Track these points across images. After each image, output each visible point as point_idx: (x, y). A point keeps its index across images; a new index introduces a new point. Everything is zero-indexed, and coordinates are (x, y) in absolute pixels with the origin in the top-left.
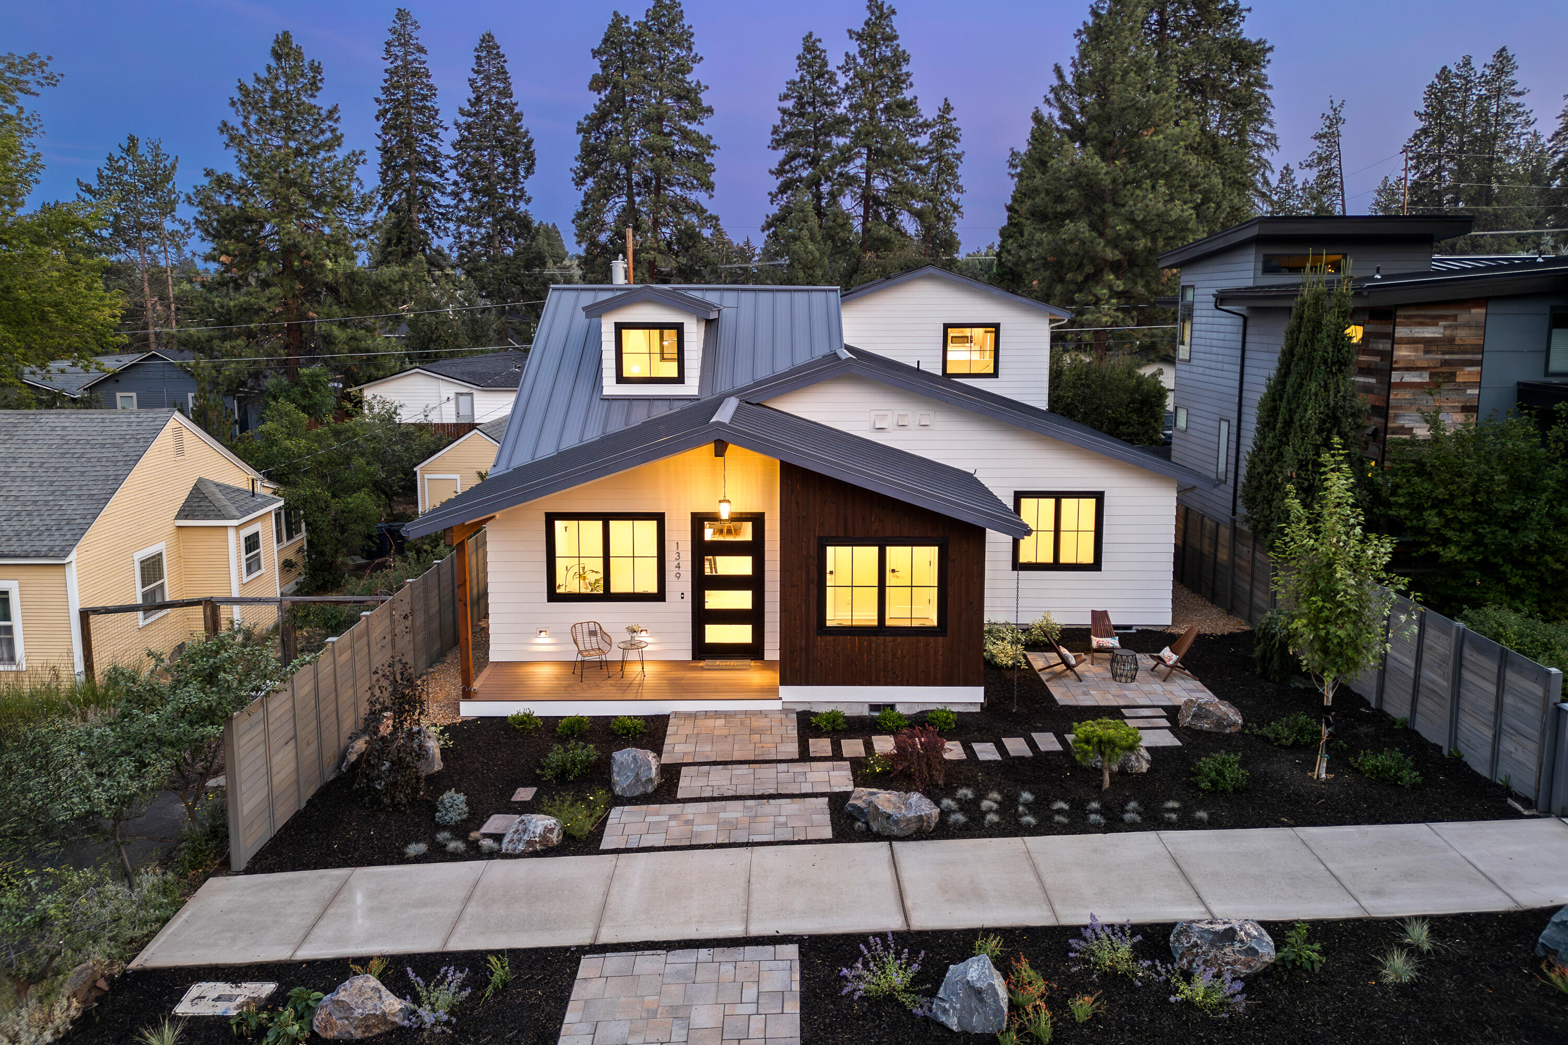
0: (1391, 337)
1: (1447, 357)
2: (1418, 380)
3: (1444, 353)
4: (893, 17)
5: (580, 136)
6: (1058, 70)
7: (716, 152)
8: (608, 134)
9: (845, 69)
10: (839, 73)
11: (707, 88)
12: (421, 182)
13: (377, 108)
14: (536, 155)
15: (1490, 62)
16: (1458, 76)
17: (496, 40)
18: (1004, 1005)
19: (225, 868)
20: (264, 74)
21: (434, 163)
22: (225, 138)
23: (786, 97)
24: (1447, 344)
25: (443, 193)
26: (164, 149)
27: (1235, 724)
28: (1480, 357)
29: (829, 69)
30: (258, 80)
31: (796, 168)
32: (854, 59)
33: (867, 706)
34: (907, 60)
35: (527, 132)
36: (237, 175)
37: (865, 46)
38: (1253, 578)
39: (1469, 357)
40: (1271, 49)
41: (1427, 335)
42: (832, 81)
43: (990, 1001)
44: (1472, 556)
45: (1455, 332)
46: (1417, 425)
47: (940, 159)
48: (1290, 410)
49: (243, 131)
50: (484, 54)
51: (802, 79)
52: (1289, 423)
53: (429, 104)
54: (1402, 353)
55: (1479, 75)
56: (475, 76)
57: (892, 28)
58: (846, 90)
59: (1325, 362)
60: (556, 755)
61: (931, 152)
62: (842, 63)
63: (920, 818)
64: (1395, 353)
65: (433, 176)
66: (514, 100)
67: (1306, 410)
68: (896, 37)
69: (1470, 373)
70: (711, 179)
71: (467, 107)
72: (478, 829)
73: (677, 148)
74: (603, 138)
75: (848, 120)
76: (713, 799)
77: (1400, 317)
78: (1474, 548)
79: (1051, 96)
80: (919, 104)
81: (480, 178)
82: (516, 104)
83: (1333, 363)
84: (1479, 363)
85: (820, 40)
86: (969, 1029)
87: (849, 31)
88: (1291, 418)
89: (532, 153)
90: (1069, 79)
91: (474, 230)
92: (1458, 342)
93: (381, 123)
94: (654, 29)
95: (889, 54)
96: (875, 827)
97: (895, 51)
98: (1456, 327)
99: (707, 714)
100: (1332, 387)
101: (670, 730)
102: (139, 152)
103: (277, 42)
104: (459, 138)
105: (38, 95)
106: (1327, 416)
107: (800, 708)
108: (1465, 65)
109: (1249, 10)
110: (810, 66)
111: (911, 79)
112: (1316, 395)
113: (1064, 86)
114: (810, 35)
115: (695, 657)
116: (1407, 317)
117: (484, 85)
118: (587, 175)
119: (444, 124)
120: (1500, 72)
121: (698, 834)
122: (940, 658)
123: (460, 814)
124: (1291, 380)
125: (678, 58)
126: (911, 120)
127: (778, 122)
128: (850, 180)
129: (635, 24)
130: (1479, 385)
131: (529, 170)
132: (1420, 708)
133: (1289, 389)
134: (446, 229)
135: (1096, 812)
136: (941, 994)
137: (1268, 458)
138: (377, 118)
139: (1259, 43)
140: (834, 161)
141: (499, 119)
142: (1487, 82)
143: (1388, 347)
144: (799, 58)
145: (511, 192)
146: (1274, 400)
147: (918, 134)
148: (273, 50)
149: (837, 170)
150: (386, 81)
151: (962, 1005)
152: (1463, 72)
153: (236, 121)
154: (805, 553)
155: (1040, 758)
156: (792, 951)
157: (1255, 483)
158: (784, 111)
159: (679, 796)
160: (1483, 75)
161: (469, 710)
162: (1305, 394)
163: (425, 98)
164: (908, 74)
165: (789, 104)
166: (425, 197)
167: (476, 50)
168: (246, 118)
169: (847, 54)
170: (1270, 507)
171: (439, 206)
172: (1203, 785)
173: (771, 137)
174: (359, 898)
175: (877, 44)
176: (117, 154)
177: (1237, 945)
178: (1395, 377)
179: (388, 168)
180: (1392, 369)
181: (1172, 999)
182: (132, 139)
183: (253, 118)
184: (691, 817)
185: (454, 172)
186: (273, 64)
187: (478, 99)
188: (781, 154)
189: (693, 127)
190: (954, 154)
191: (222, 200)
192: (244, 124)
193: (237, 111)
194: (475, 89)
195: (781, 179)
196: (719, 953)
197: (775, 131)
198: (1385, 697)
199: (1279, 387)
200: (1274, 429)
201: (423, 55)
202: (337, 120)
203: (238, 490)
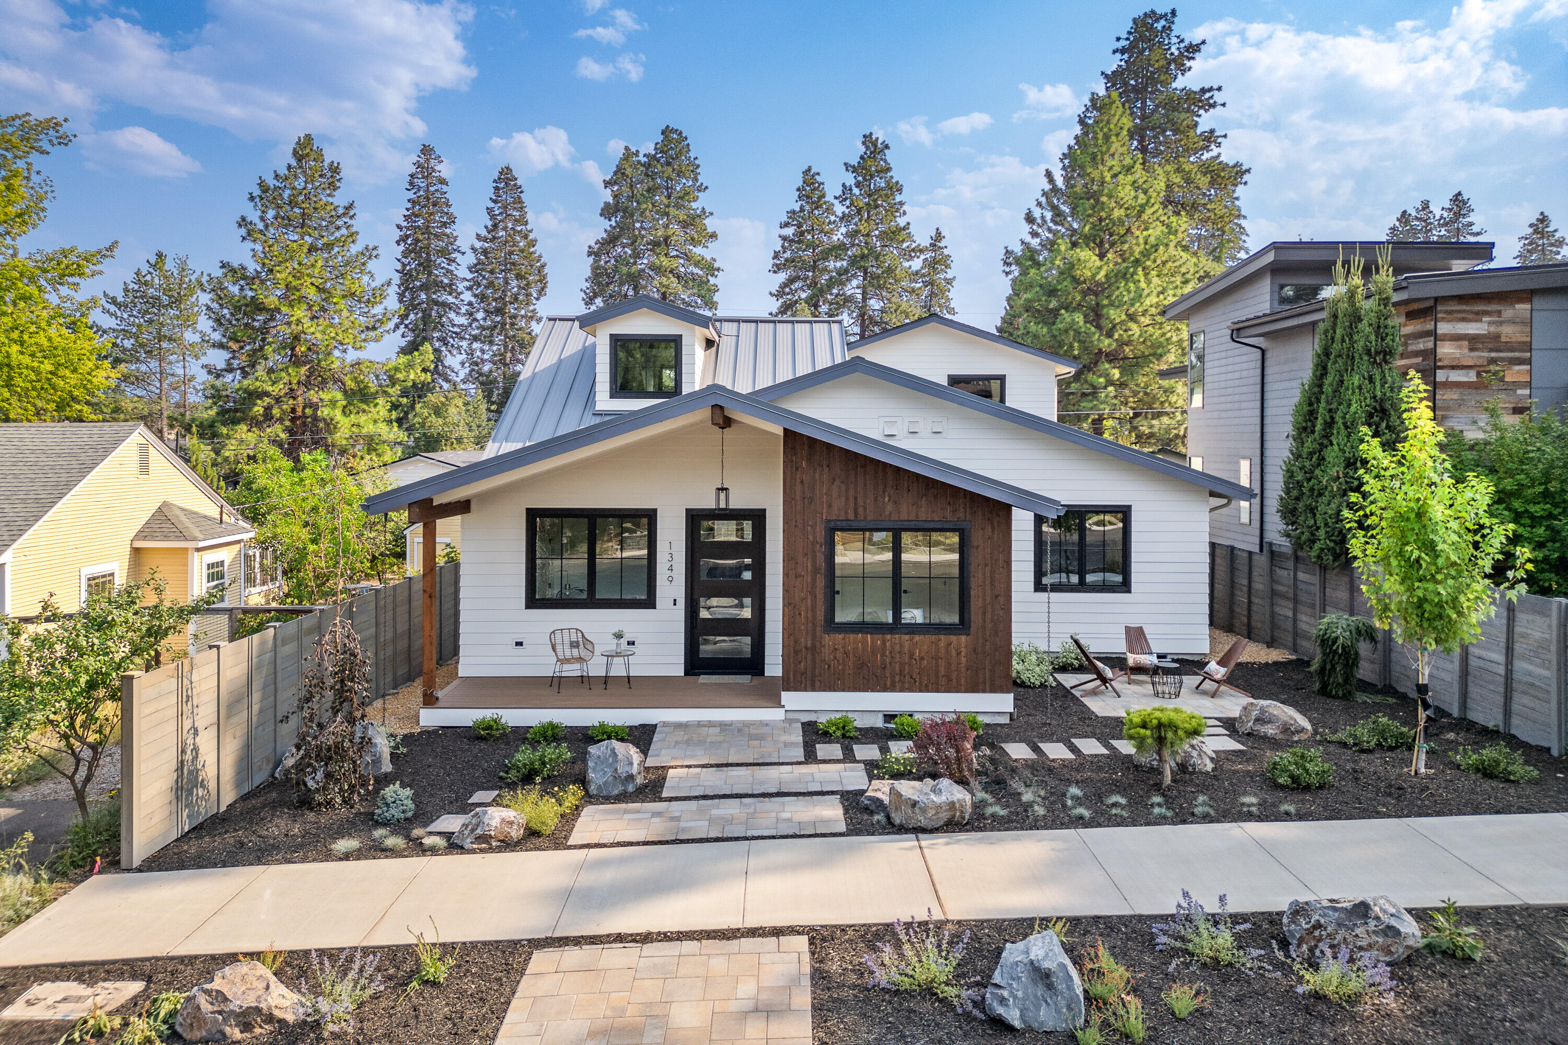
0: (1433, 334)
1: (1493, 355)
2: (1466, 379)
3: (1491, 350)
4: (886, 151)
5: (591, 260)
6: (1049, 174)
7: (720, 274)
8: (618, 259)
9: (842, 199)
10: (836, 202)
11: (711, 214)
12: (436, 303)
13: (398, 234)
14: (549, 278)
15: (1447, 205)
16: (1417, 218)
17: (514, 173)
18: (1079, 991)
19: (114, 864)
20: (283, 171)
21: (451, 285)
22: (243, 231)
23: (787, 225)
24: (1493, 341)
25: (458, 313)
26: (191, 264)
27: (1303, 730)
28: (1528, 355)
29: (827, 199)
30: (277, 176)
31: (796, 290)
32: (851, 190)
33: (881, 716)
34: (900, 190)
35: (540, 256)
36: (252, 267)
37: (860, 178)
38: (1296, 601)
39: (1517, 354)
40: (1248, 171)
41: (1471, 332)
42: (830, 210)
43: (1062, 987)
44: (1548, 553)
45: (1500, 329)
46: (1467, 427)
47: (932, 283)
48: (1330, 410)
49: (261, 226)
50: (502, 185)
51: (802, 209)
52: (1330, 424)
53: (448, 231)
54: (1446, 350)
55: (1438, 217)
56: (492, 205)
57: (885, 161)
58: (842, 219)
59: (1368, 352)
60: (524, 756)
61: (924, 276)
62: (839, 192)
63: (952, 804)
64: (1438, 350)
65: (450, 298)
66: (529, 228)
67: (1349, 405)
68: (889, 169)
69: (1518, 372)
70: (715, 299)
71: (484, 233)
72: (425, 825)
73: (682, 270)
74: (613, 261)
75: (845, 244)
76: (705, 797)
77: (1441, 312)
78: (1549, 544)
79: (1043, 200)
80: (912, 229)
81: (495, 300)
82: (531, 231)
83: (1377, 353)
84: (1528, 362)
85: (818, 174)
86: (1035, 1025)
87: (845, 164)
88: (1332, 418)
89: (545, 277)
90: (1060, 182)
91: (486, 347)
92: (1503, 339)
93: (402, 247)
94: (662, 161)
95: (883, 185)
96: (897, 819)
97: (888, 183)
98: (1501, 323)
99: (700, 724)
100: (1378, 377)
101: (656, 738)
102: (166, 267)
103: (298, 143)
104: (475, 262)
105: (48, 153)
106: (1374, 408)
107: (806, 718)
108: (1423, 209)
109: (1225, 136)
110: (808, 197)
111: (905, 208)
112: (1360, 388)
113: (1055, 189)
114: (809, 169)
115: (686, 673)
116: (1447, 312)
117: (501, 214)
118: (595, 296)
119: (462, 249)
120: (1458, 215)
121: (684, 830)
122: (964, 660)
123: (404, 812)
124: (1329, 380)
125: (683, 189)
126: (905, 245)
127: (779, 248)
128: (848, 300)
129: (645, 155)
130: (1529, 384)
131: (542, 292)
132: (1515, 707)
133: (1327, 389)
134: (459, 348)
135: (1159, 805)
136: (997, 978)
137: (1307, 464)
138: (398, 243)
139: (1236, 165)
140: (831, 284)
141: (514, 245)
142: (1446, 224)
143: (1430, 345)
144: (798, 190)
145: (523, 312)
146: (1311, 404)
147: (911, 258)
148: (295, 149)
149: (835, 291)
150: (408, 209)
151: (1025, 993)
152: (1422, 215)
153: (254, 216)
154: (811, 538)
155: (1082, 762)
156: (802, 942)
157: (1295, 493)
158: (784, 238)
159: (664, 795)
160: (1442, 217)
161: (430, 718)
162: (1347, 389)
163: (445, 224)
164: (901, 203)
165: (790, 231)
166: (440, 317)
167: (495, 181)
168: (263, 212)
169: (844, 185)
170: (1315, 515)
171: (454, 325)
172: (1281, 781)
173: (772, 262)
174: (267, 894)
175: (872, 177)
176: (145, 269)
177: (1372, 923)
178: (1441, 376)
179: (407, 289)
180: (1437, 368)
181: (1300, 990)
182: (160, 255)
183: (271, 214)
184: (677, 814)
185: (469, 293)
186: (294, 163)
187: (495, 226)
188: (782, 277)
189: (698, 250)
190: (945, 279)
191: (235, 289)
192: (262, 219)
193: (256, 205)
194: (493, 217)
195: (781, 300)
196: (709, 945)
197: (776, 255)
198: (1470, 703)
199: (1316, 389)
200: (1313, 432)
201: (444, 187)
202: (352, 217)
203: (205, 517)
